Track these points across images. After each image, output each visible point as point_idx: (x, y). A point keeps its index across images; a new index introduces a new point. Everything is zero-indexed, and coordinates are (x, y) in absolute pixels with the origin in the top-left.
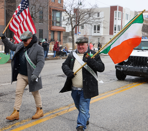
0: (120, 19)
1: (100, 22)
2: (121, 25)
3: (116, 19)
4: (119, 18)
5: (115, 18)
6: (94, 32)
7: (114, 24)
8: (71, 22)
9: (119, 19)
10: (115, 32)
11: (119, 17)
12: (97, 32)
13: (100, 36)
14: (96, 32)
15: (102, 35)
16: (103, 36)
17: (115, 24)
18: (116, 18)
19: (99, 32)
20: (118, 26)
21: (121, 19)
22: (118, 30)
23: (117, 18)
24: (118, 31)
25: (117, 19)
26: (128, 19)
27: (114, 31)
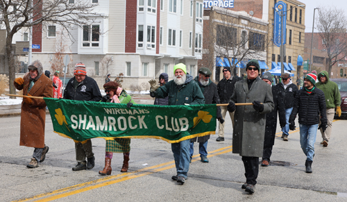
0: (154, 11)
1: (84, 17)
2: (155, 25)
3: (141, 9)
4: (149, 7)
5: (138, 6)
6: (84, 45)
7: (139, 22)
8: (6, 17)
9: (149, 10)
10: (140, 45)
11: (149, 4)
12: (91, 45)
13: (102, 56)
14: (88, 45)
15: (105, 52)
16: (108, 56)
17: (141, 24)
18: (141, 6)
19: (97, 45)
20: (149, 27)
21: (156, 9)
22: (149, 41)
23: (146, 7)
24: (149, 43)
25: (146, 10)
26: (175, 11)
27: (138, 42)
